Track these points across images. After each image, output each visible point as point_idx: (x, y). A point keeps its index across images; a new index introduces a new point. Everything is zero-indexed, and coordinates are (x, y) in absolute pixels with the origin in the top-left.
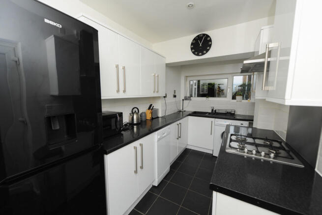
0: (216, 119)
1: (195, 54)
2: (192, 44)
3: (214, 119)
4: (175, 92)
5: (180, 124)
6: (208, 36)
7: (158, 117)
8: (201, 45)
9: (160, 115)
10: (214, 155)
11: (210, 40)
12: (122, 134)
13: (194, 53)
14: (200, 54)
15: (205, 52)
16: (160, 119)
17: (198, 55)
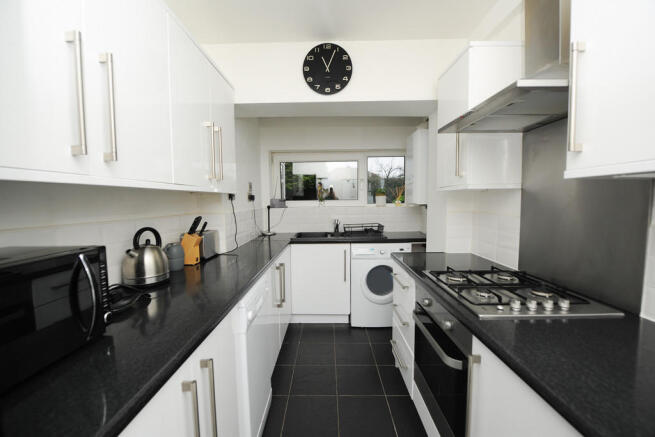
0: (353, 245)
1: (314, 88)
2: (306, 63)
3: (348, 245)
4: (251, 187)
5: (282, 265)
6: (342, 52)
7: (217, 256)
8: (328, 69)
9: (223, 247)
10: (353, 325)
11: (349, 62)
12: (110, 339)
13: (312, 85)
14: (328, 90)
15: (338, 86)
16: (223, 260)
17: (321, 91)
